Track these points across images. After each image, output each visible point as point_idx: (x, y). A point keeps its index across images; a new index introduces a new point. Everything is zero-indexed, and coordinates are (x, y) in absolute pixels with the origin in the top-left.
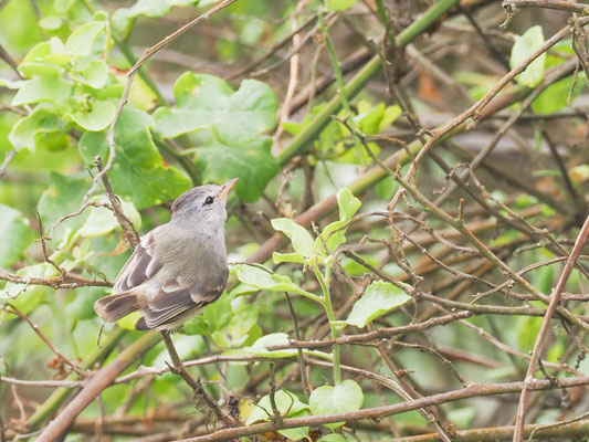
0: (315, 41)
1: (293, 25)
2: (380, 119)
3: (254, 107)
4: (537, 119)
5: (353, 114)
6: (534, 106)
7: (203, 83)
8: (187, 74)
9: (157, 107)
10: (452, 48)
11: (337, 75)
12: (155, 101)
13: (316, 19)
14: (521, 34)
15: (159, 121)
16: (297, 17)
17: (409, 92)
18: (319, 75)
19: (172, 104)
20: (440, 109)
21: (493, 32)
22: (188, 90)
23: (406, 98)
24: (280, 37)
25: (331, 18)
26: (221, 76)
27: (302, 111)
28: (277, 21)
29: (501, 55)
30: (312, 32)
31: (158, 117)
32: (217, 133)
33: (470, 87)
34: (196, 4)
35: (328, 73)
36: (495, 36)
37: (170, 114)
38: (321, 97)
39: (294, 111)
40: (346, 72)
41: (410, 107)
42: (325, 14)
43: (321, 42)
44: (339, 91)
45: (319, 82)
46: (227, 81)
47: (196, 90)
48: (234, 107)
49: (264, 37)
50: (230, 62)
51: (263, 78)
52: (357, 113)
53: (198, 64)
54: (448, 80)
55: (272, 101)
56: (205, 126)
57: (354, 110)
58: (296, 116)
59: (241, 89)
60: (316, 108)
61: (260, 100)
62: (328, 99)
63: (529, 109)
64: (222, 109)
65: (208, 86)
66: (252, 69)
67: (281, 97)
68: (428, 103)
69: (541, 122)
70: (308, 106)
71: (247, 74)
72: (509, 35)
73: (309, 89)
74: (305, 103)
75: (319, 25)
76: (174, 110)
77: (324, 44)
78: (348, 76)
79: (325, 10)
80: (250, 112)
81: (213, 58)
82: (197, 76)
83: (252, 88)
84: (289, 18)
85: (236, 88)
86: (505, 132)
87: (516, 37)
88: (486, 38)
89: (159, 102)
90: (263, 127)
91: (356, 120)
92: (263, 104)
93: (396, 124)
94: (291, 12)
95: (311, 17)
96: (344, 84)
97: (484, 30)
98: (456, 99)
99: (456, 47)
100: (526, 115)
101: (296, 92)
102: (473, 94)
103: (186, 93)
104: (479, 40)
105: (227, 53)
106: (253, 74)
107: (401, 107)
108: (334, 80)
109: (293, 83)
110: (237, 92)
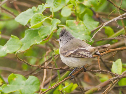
0: (51, 63)
1: (45, 59)
2: (72, 88)
3: (32, 84)
4: (120, 87)
5: (63, 86)
6: (119, 83)
7: (17, 77)
8: (12, 74)
9: (3, 84)
10: (94, 66)
11: (58, 74)
12: (2, 82)
13: (52, 57)
14: (115, 61)
15: (3, 88)
16: (46, 56)
17: (81, 80)
18: (53, 74)
19: (8, 84)
20: (91, 85)
21: (106, 61)
22: (12, 79)
23: (80, 81)
24: (41, 63)
25: (56, 57)
26: (23, 75)
27: (48, 85)
28: (40, 58)
29: (109, 68)
30: (51, 61)
31: (3, 87)
32: (21, 92)
33: (100, 78)
34: (15, 53)
35: (55, 74)
36: (107, 62)
37: (7, 86)
38: (53, 81)
39: (45, 85)
40: (61, 73)
41: (81, 84)
42: (54, 55)
43: (53, 64)
44: (59, 79)
45: (53, 76)
46: (24, 76)
47: (15, 79)
48: (27, 84)
49: (36, 63)
50: (26, 70)
51: (36, 75)
52: (64, 86)
53: (16, 71)
54: (93, 76)
55: (38, 82)
56: (17, 90)
57: (64, 85)
58: (46, 87)
59: (29, 79)
60: (52, 84)
61: (34, 82)
62: (55, 82)
63: (117, 84)
64: (23, 85)
65: (19, 78)
66: (33, 72)
67: (41, 81)
68: (87, 83)
69: (121, 88)
70: (50, 84)
71: (31, 74)
72: (111, 61)
73: (50, 79)
74: (48, 83)
75: (53, 59)
76: (8, 85)
77: (54, 65)
78: (62, 74)
79: (54, 54)
80: (31, 86)
81: (21, 69)
82: (15, 75)
83: (32, 79)
84: (44, 57)
85: (27, 78)
86: (110, 91)
87: (113, 62)
88: (104, 63)
89: (4, 83)
90: (35, 90)
91: (64, 88)
92: (35, 83)
93: (76, 89)
94: (44, 55)
95: (50, 57)
96: (60, 77)
97: (104, 60)
98: (96, 82)
99: (95, 65)
100: (116, 86)
101: (46, 80)
102: (100, 80)
103: (12, 80)
104: (102, 63)
105: (25, 68)
106: (33, 74)
107: (78, 85)
108: (57, 76)
109: (45, 77)
110: (27, 80)
